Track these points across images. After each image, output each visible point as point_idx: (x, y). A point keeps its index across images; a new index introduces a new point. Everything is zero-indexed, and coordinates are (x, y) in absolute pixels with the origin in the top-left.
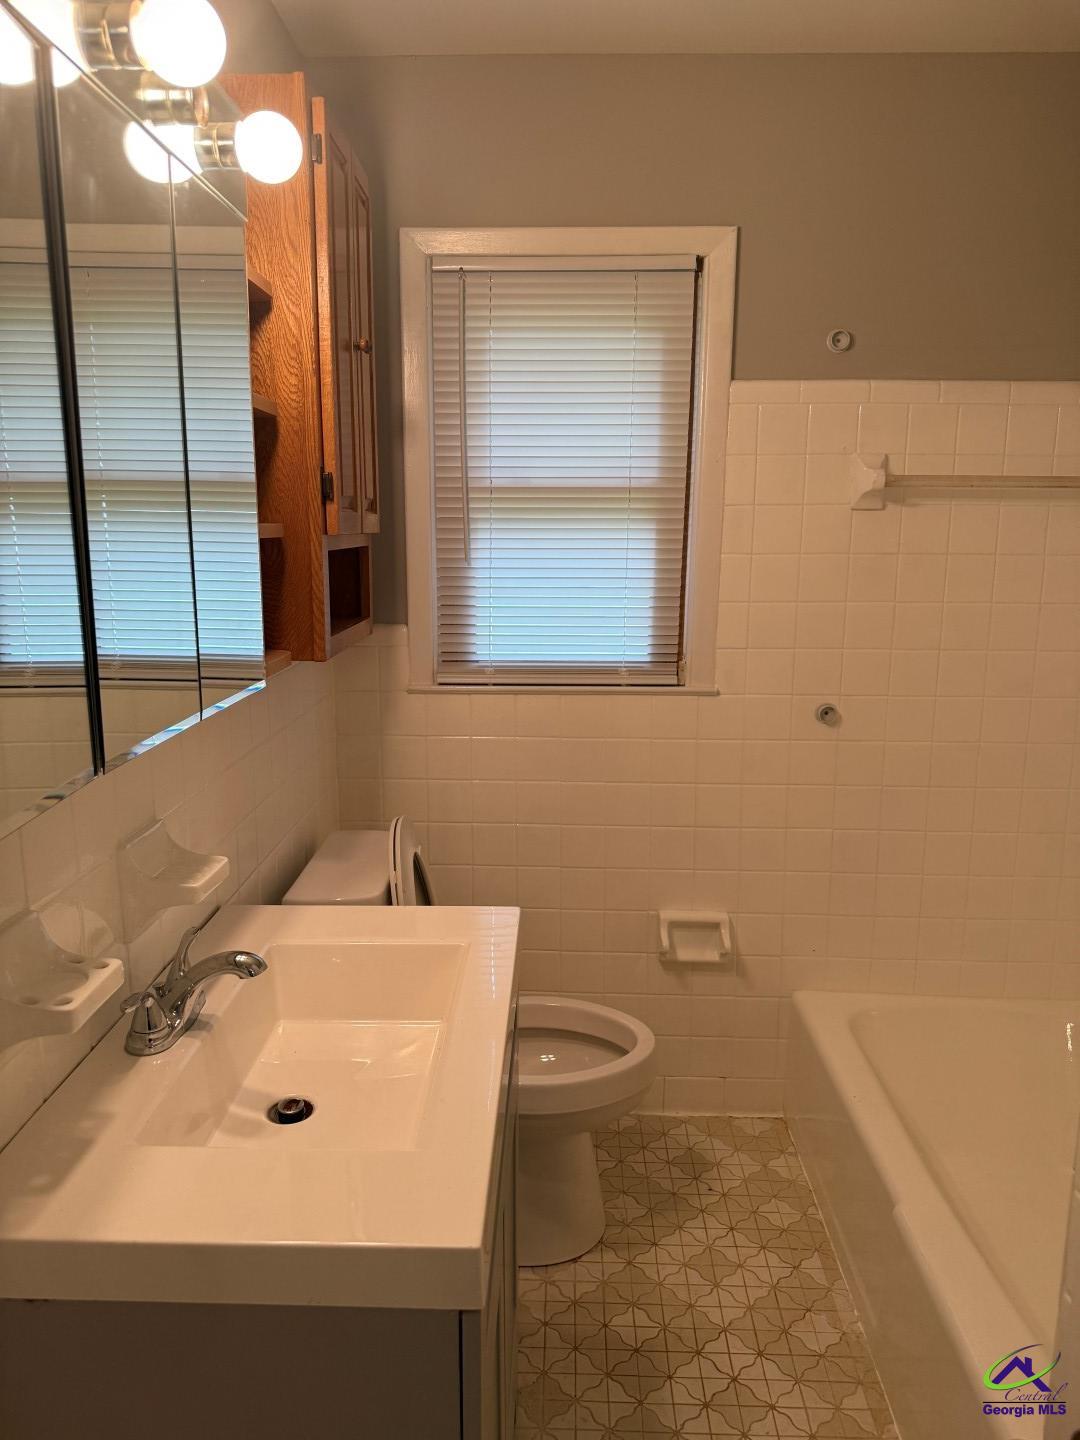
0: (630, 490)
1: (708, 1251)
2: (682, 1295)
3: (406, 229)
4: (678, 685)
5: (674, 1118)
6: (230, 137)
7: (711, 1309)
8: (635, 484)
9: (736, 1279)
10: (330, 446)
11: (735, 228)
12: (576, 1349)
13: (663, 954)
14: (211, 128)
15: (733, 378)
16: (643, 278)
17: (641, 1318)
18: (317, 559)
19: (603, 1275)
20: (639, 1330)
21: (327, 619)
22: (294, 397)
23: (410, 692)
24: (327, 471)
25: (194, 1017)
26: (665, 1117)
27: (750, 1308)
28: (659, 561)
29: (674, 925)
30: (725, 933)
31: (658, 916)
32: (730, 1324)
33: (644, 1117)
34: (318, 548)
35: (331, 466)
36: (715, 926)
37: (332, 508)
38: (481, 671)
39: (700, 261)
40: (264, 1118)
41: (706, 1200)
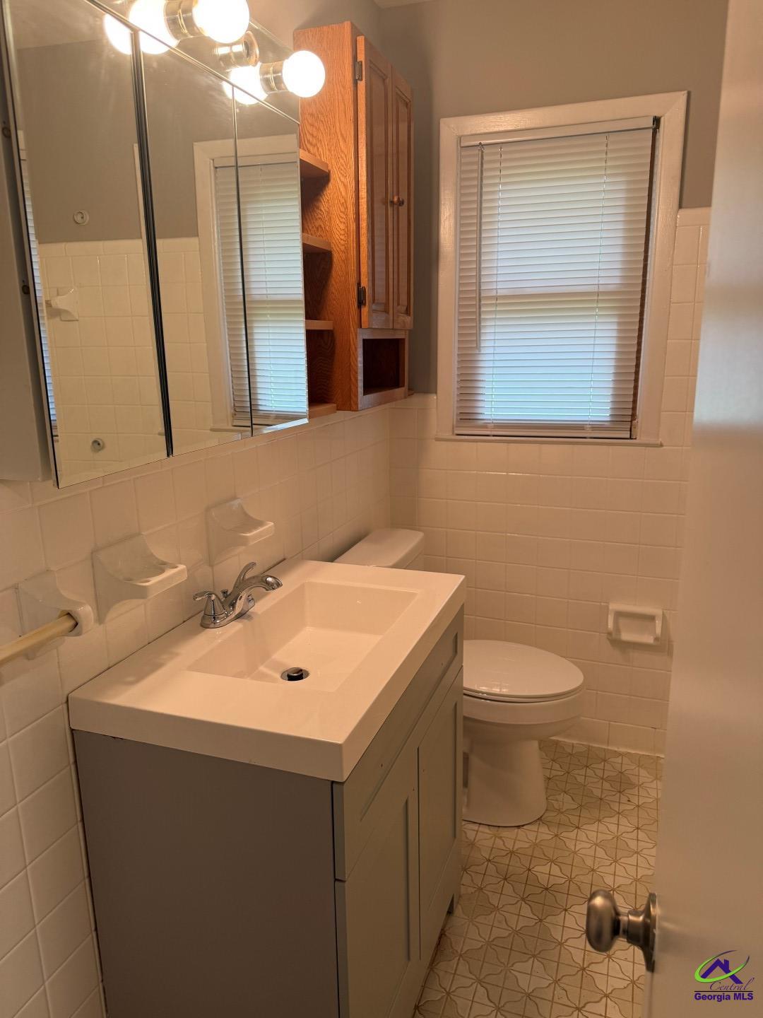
0: (598, 294)
1: (615, 839)
2: (589, 862)
3: (445, 119)
4: (631, 438)
5: (616, 751)
6: (281, 71)
7: (606, 875)
8: (602, 289)
9: (633, 860)
10: (365, 269)
11: (686, 92)
12: (505, 879)
13: (610, 634)
14: (269, 67)
15: (680, 207)
16: (612, 138)
17: (555, 870)
18: (354, 344)
19: (536, 840)
20: (551, 877)
21: (361, 384)
22: (342, 237)
23: (438, 439)
24: (362, 285)
25: (243, 612)
26: (608, 750)
27: (636, 880)
28: (618, 345)
29: (619, 614)
30: (658, 624)
31: (608, 607)
32: (618, 887)
33: (592, 747)
34: (354, 337)
35: (365, 283)
36: (652, 618)
37: (365, 310)
38: (485, 426)
39: (657, 121)
40: (278, 676)
41: (623, 807)
